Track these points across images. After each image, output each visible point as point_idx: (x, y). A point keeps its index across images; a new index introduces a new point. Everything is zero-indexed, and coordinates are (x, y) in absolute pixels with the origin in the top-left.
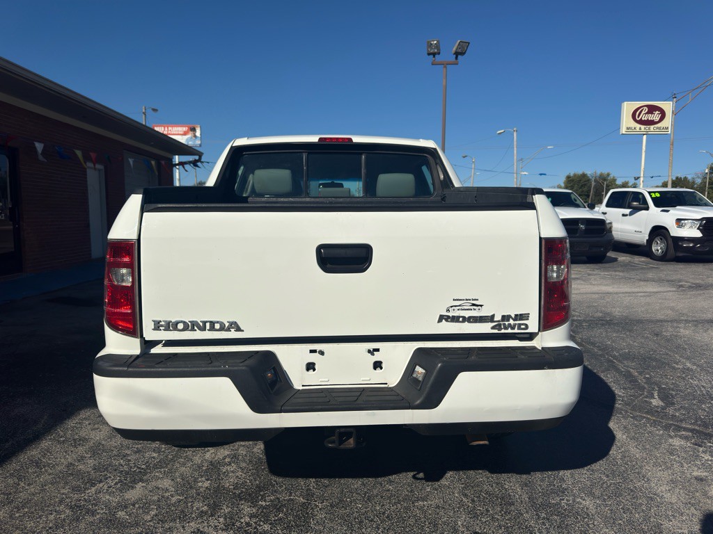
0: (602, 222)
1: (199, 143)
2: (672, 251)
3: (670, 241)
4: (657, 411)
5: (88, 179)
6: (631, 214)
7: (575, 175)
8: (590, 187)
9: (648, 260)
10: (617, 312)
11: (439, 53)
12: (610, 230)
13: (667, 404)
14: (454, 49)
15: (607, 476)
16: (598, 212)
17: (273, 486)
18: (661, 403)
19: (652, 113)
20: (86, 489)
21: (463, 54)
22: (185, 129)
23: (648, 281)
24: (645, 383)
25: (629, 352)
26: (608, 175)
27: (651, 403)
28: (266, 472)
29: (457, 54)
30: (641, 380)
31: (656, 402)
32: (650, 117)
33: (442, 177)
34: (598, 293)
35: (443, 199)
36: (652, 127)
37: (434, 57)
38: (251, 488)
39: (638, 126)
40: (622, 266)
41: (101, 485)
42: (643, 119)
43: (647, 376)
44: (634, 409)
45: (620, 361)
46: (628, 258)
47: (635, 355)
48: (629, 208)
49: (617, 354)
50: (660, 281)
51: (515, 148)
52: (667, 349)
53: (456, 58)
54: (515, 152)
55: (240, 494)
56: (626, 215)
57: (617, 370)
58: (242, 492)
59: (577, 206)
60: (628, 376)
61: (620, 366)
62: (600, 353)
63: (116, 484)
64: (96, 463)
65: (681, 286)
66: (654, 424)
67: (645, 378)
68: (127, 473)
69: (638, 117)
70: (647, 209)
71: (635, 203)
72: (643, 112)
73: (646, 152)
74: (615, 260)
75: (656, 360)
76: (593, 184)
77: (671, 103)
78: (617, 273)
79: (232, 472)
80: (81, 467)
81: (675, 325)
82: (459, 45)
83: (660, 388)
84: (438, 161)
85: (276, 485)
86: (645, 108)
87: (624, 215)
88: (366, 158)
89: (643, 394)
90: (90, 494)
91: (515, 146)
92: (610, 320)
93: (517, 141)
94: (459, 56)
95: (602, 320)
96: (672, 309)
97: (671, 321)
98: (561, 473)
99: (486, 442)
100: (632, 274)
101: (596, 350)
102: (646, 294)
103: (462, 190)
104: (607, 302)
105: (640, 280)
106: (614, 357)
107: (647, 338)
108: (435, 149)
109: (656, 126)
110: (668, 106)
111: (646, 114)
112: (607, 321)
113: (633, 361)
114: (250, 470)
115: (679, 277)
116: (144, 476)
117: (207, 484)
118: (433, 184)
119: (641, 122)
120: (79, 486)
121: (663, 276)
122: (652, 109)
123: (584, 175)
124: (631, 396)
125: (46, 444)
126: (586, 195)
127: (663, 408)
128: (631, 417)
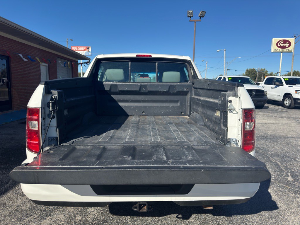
0: (263, 91)
1: (91, 54)
2: (293, 104)
3: (293, 100)
4: (291, 184)
5: (41, 70)
6: (275, 87)
7: (250, 69)
8: (256, 74)
9: (282, 108)
10: (270, 133)
11: (193, 16)
12: (266, 95)
13: (295, 180)
14: (199, 15)
15: (269, 219)
16: (261, 87)
17: (111, 220)
18: (292, 180)
19: (285, 43)
20: (24, 219)
21: (203, 17)
22: (85, 48)
23: (283, 118)
24: (284, 169)
25: (276, 153)
26: (265, 69)
27: (287, 179)
28: (108, 212)
29: (200, 17)
30: (282, 167)
31: (290, 179)
32: (284, 45)
33: (193, 74)
34: (261, 123)
35: (193, 84)
36: (285, 49)
37: (190, 18)
38: (100, 221)
39: (279, 49)
40: (271, 110)
41: (31, 217)
42: (281, 46)
43: (285, 165)
44: (280, 182)
45: (272, 157)
46: (273, 107)
47: (279, 154)
48: (275, 84)
49: (271, 154)
50: (288, 118)
51: (225, 58)
52: (293, 151)
53: (200, 19)
54: (225, 59)
55: (95, 224)
56: (273, 88)
57: (271, 162)
58: (96, 223)
59: (252, 84)
60: (276, 165)
61: (272, 160)
62: (263, 153)
63: (38, 217)
64: (30, 205)
65: (298, 120)
66: (290, 190)
67: (284, 166)
68: (44, 211)
69: (279, 45)
70: (283, 85)
71: (277, 83)
72: (281, 43)
73: (282, 60)
74: (268, 107)
75: (289, 157)
76: (258, 73)
77: (294, 39)
78: (269, 114)
79: (92, 212)
80: (23, 207)
81: (296, 139)
82: (201, 13)
83: (291, 172)
84: (191, 66)
85: (112, 220)
86: (282, 41)
87: (272, 88)
88: (158, 64)
89: (284, 174)
90: (25, 222)
91: (225, 57)
92: (267, 137)
93: (225, 55)
94: (201, 18)
95: (263, 137)
96: (294, 132)
97: (294, 138)
98: (247, 216)
99: (212, 208)
100: (276, 114)
101: (261, 152)
102: (282, 124)
103: (202, 80)
104: (265, 128)
105: (279, 117)
106: (269, 155)
107: (284, 146)
108: (190, 61)
109: (287, 49)
110: (292, 40)
111: (282, 43)
112: (265, 137)
113: (278, 157)
114: (100, 211)
115: (296, 116)
116: (51, 213)
117: (80, 218)
118: (189, 77)
119: (280, 47)
120: (21, 218)
121: (289, 116)
122: (285, 42)
123: (254, 69)
124: (278, 175)
125: (10, 195)
126: (254, 78)
127: (293, 182)
128: (279, 186)
